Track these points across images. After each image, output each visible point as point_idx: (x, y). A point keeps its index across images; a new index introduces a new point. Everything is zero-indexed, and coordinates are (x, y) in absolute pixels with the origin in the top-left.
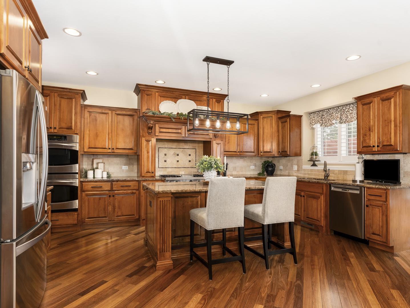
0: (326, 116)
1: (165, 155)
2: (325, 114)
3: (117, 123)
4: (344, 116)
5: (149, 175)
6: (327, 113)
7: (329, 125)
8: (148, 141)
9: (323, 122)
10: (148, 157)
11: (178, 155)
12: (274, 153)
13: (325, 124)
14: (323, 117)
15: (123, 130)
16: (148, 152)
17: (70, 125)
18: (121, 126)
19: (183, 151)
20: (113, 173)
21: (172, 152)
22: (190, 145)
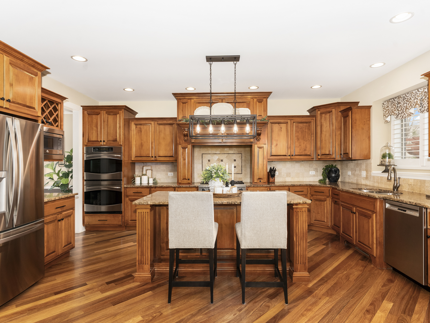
0: (402, 103)
1: (209, 161)
2: (401, 101)
3: (159, 132)
4: (425, 101)
5: (185, 181)
6: (404, 100)
7: (407, 116)
8: (184, 148)
9: (400, 112)
10: (184, 164)
11: (222, 161)
12: (334, 156)
13: (402, 115)
14: (399, 105)
15: (164, 138)
16: (184, 159)
17: (115, 138)
18: (162, 135)
19: (227, 156)
20: (160, 179)
21: (216, 157)
22: (235, 150)
